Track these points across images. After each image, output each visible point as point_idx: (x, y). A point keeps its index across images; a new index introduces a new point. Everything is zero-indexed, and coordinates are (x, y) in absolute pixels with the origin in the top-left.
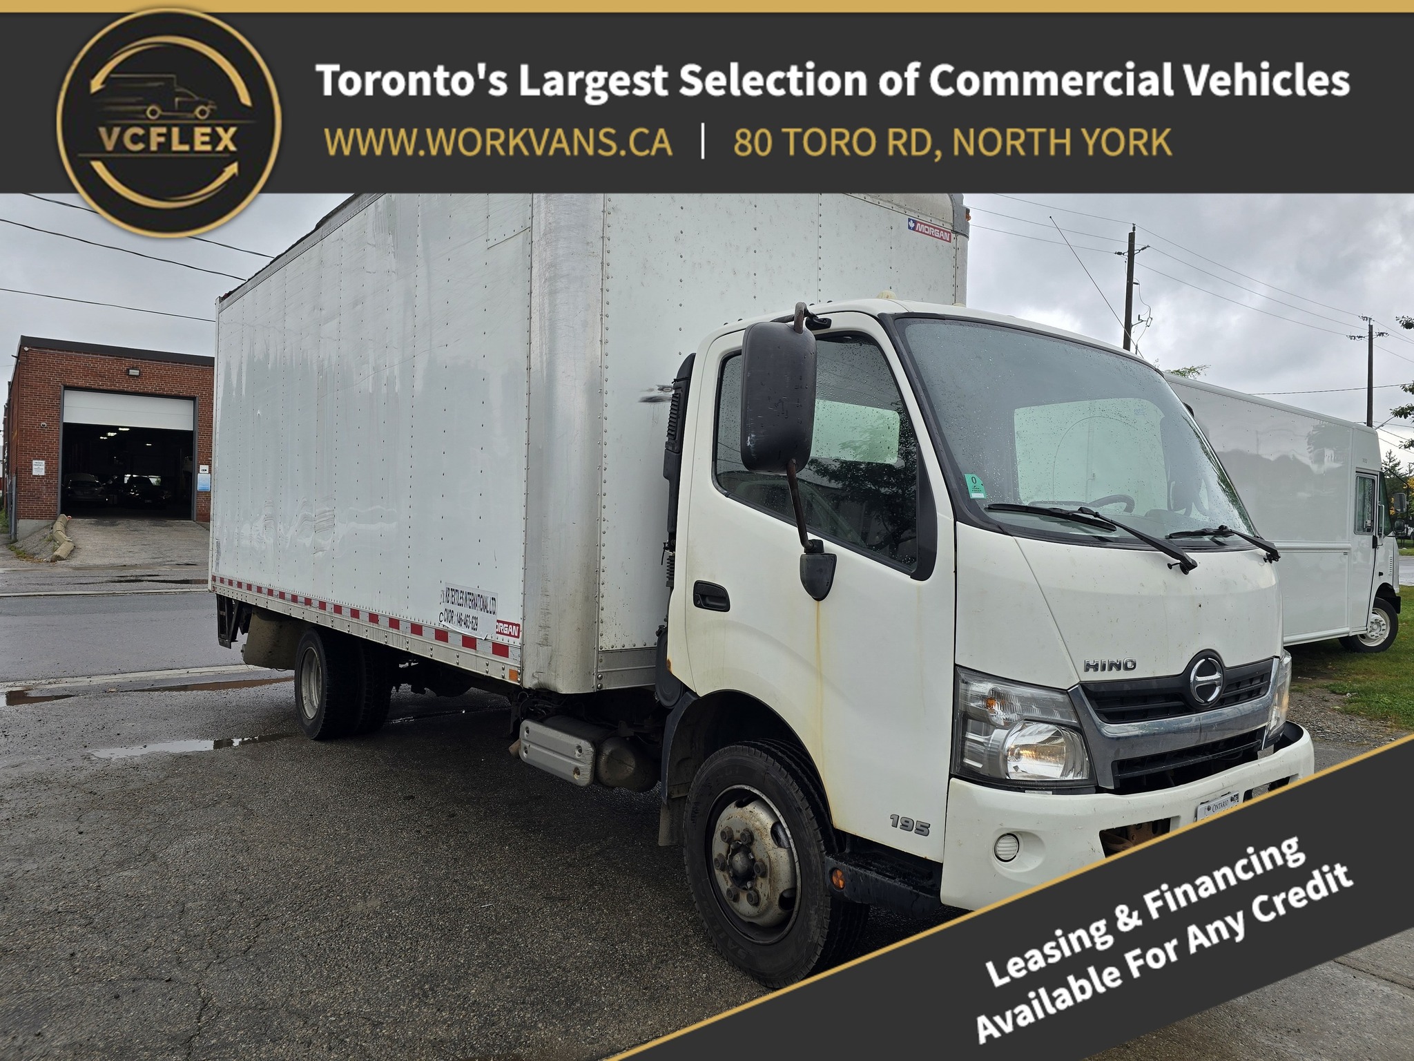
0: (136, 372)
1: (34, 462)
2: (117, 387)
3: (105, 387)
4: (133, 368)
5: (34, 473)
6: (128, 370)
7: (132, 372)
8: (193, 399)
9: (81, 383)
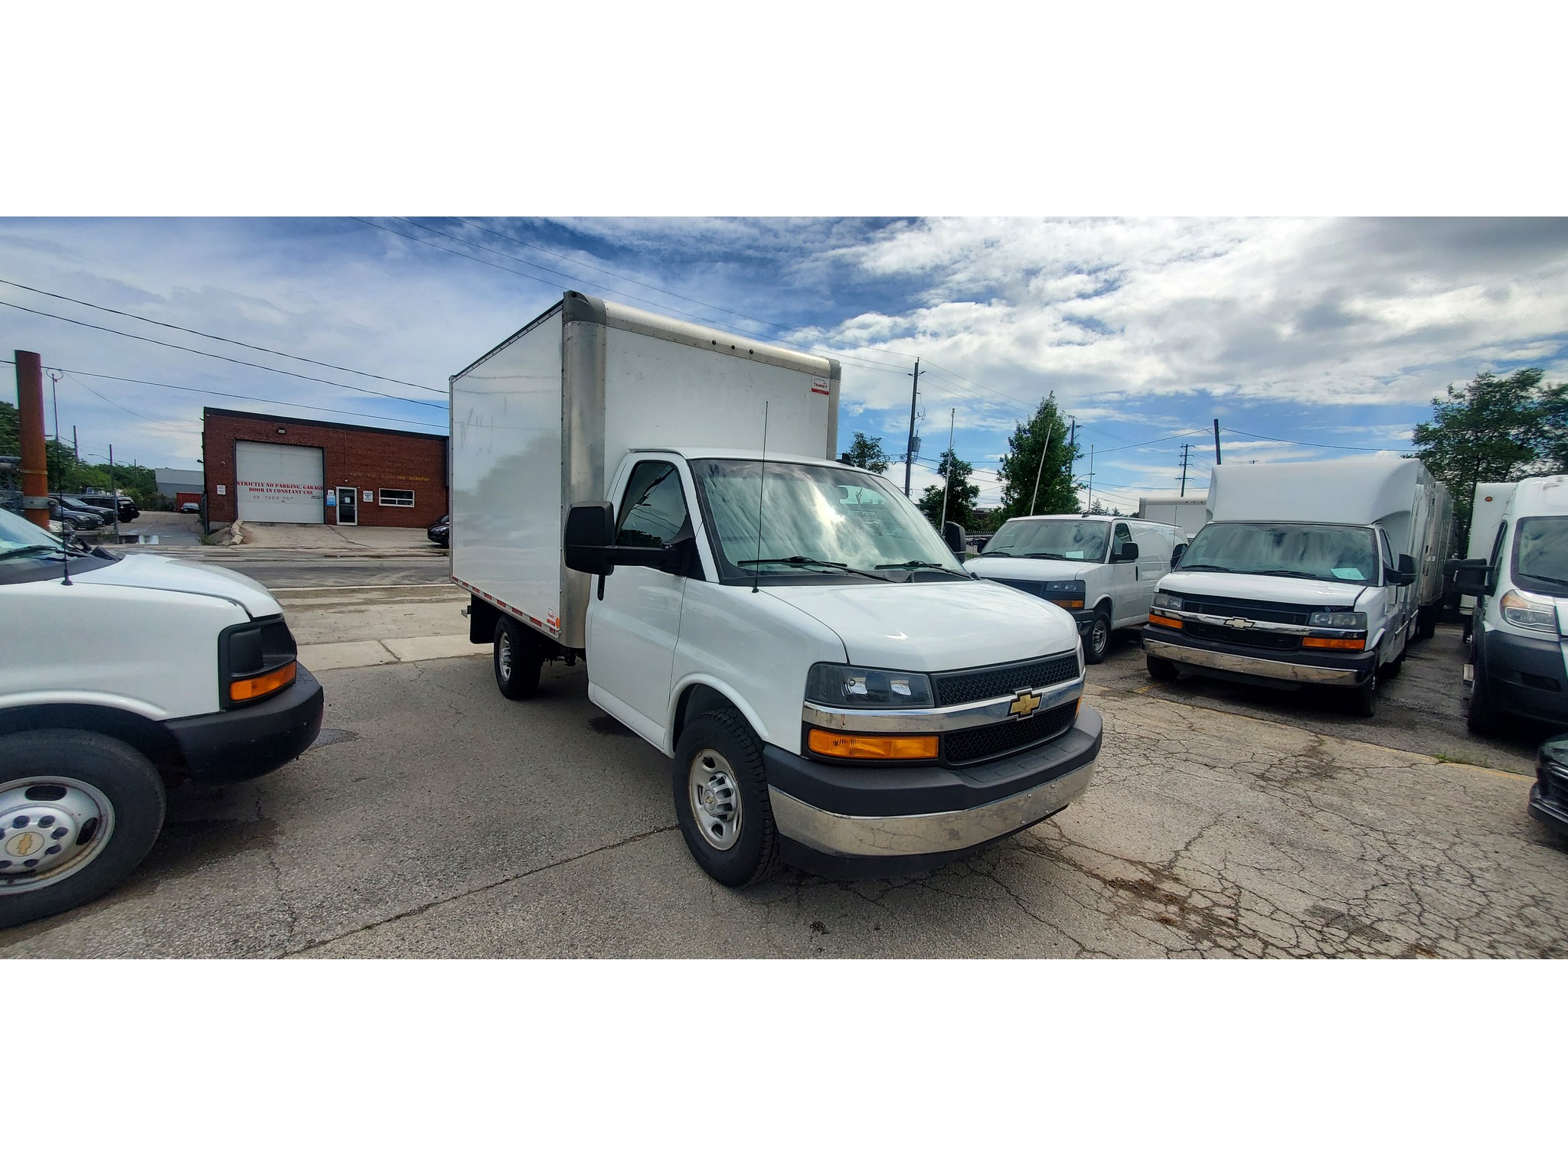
0: (283, 432)
1: (218, 486)
2: (272, 440)
3: (263, 440)
4: (281, 429)
5: (219, 493)
6: (277, 430)
7: (280, 431)
8: (322, 448)
9: (246, 438)
